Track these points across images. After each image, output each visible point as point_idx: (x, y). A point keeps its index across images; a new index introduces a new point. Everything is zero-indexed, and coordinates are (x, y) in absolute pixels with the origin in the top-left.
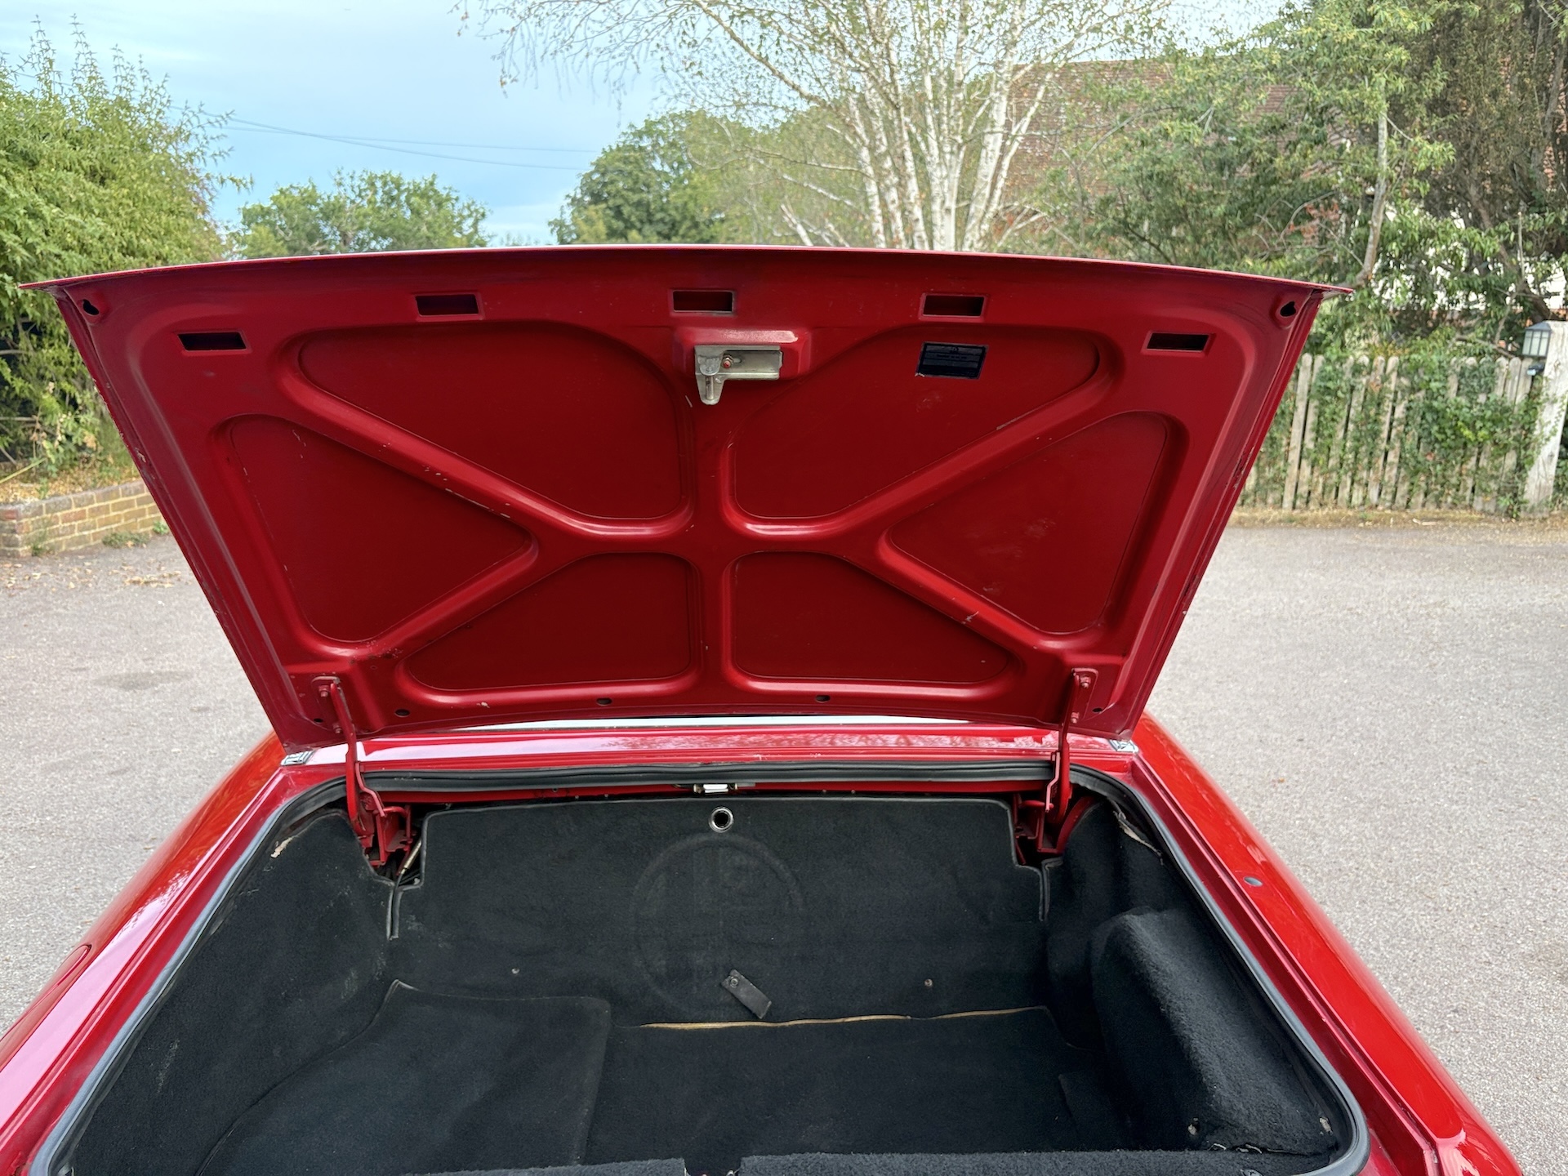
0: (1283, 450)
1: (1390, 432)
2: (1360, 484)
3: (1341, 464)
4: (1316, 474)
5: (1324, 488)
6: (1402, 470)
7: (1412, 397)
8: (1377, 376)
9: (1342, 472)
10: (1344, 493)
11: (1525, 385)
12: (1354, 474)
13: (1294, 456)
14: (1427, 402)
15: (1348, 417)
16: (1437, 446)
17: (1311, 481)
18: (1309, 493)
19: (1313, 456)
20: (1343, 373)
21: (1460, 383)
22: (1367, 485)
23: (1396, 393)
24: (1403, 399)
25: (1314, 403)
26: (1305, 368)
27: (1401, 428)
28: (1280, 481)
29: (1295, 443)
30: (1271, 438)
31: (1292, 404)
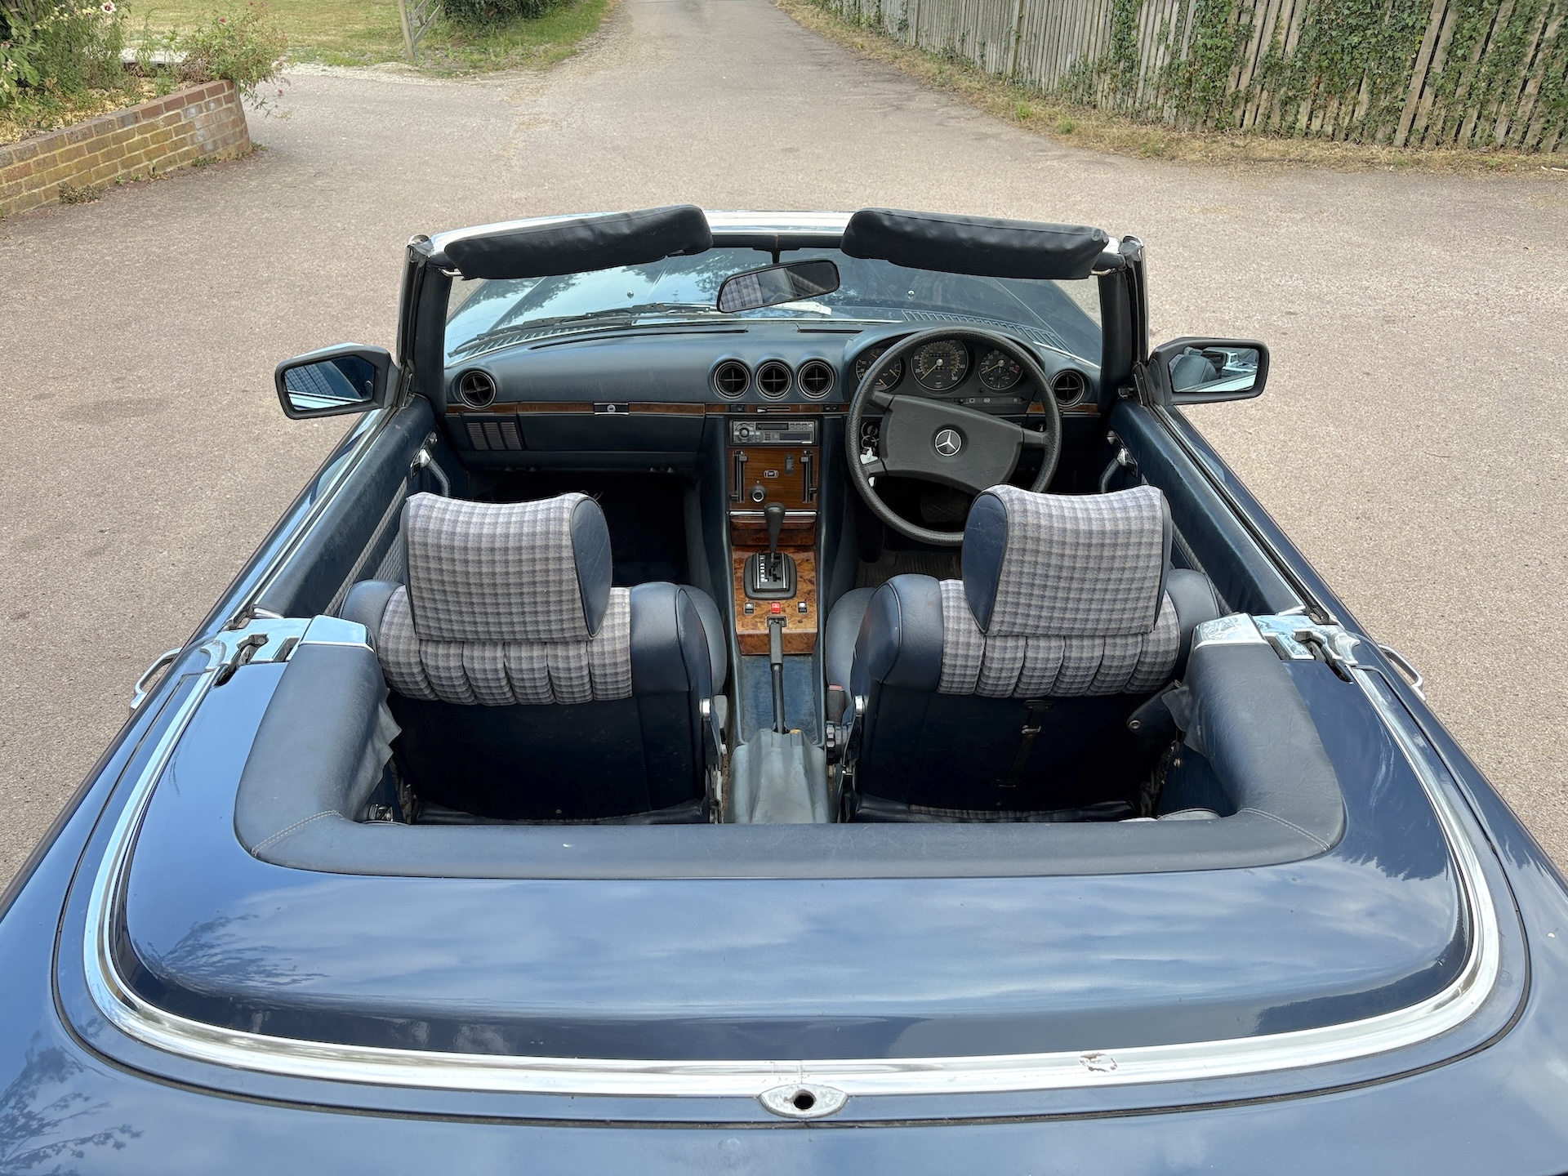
0: (1405, 73)
1: (1535, 56)
3: (1470, 94)
5: (1444, 122)
6: (1540, 103)
10: (1466, 131)
13: (1417, 83)
15: (1489, 34)
18: (1427, 129)
19: (1440, 82)
22: (1495, 121)
25: (1451, 18)
28: (1394, 112)
29: (1421, 66)
30: (1393, 58)
31: (1425, 16)
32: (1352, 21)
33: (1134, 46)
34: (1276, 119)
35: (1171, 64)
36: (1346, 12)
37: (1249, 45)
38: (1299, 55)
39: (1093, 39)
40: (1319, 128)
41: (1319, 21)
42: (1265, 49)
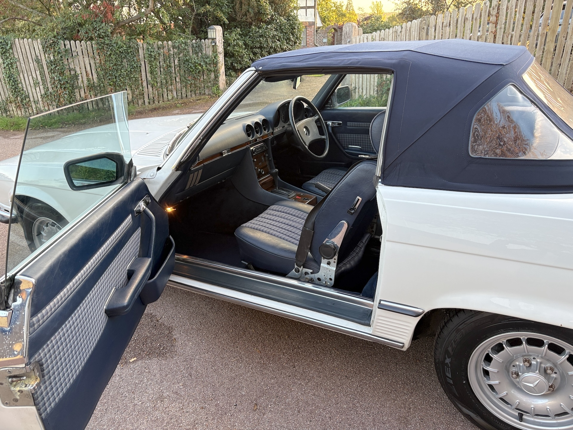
2: (170, 91)
4: (154, 90)
7: (179, 56)
8: (166, 50)
9: (163, 87)
11: (211, 49)
12: (167, 88)
14: (184, 57)
16: (191, 73)
17: (153, 92)
20: (155, 49)
21: (192, 49)
23: (174, 55)
24: (176, 57)
26: (141, 48)
27: (178, 68)
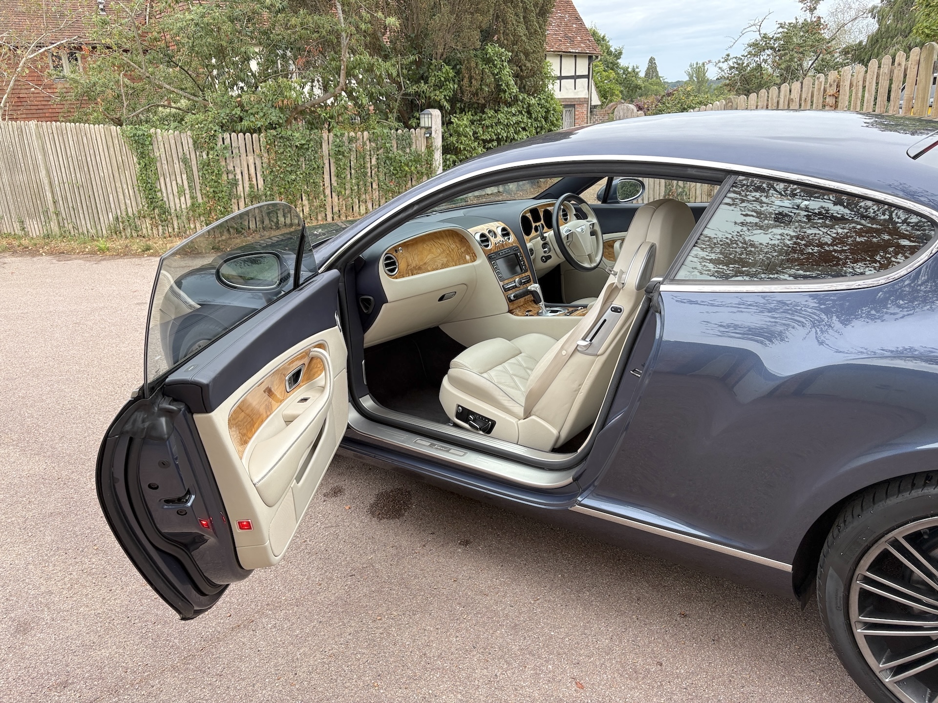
0: (322, 188)
1: (371, 172)
2: (363, 202)
3: (352, 193)
5: (346, 207)
6: (381, 192)
7: (378, 153)
8: (360, 142)
9: (353, 197)
10: (356, 208)
11: (424, 142)
12: (359, 197)
13: (328, 192)
14: (385, 154)
15: (351, 166)
16: (393, 177)
17: (339, 203)
18: (339, 211)
19: (337, 190)
20: (344, 142)
21: (397, 143)
22: (366, 202)
24: (374, 154)
25: (333, 160)
26: (325, 141)
27: (376, 169)
28: (323, 206)
29: (327, 183)
30: (314, 183)
31: (322, 162)
32: (289, 169)
33: (162, 200)
34: (267, 222)
35: (193, 205)
36: (285, 165)
37: (238, 188)
38: (268, 189)
39: (128, 202)
40: (290, 222)
41: (272, 171)
42: (247, 189)
